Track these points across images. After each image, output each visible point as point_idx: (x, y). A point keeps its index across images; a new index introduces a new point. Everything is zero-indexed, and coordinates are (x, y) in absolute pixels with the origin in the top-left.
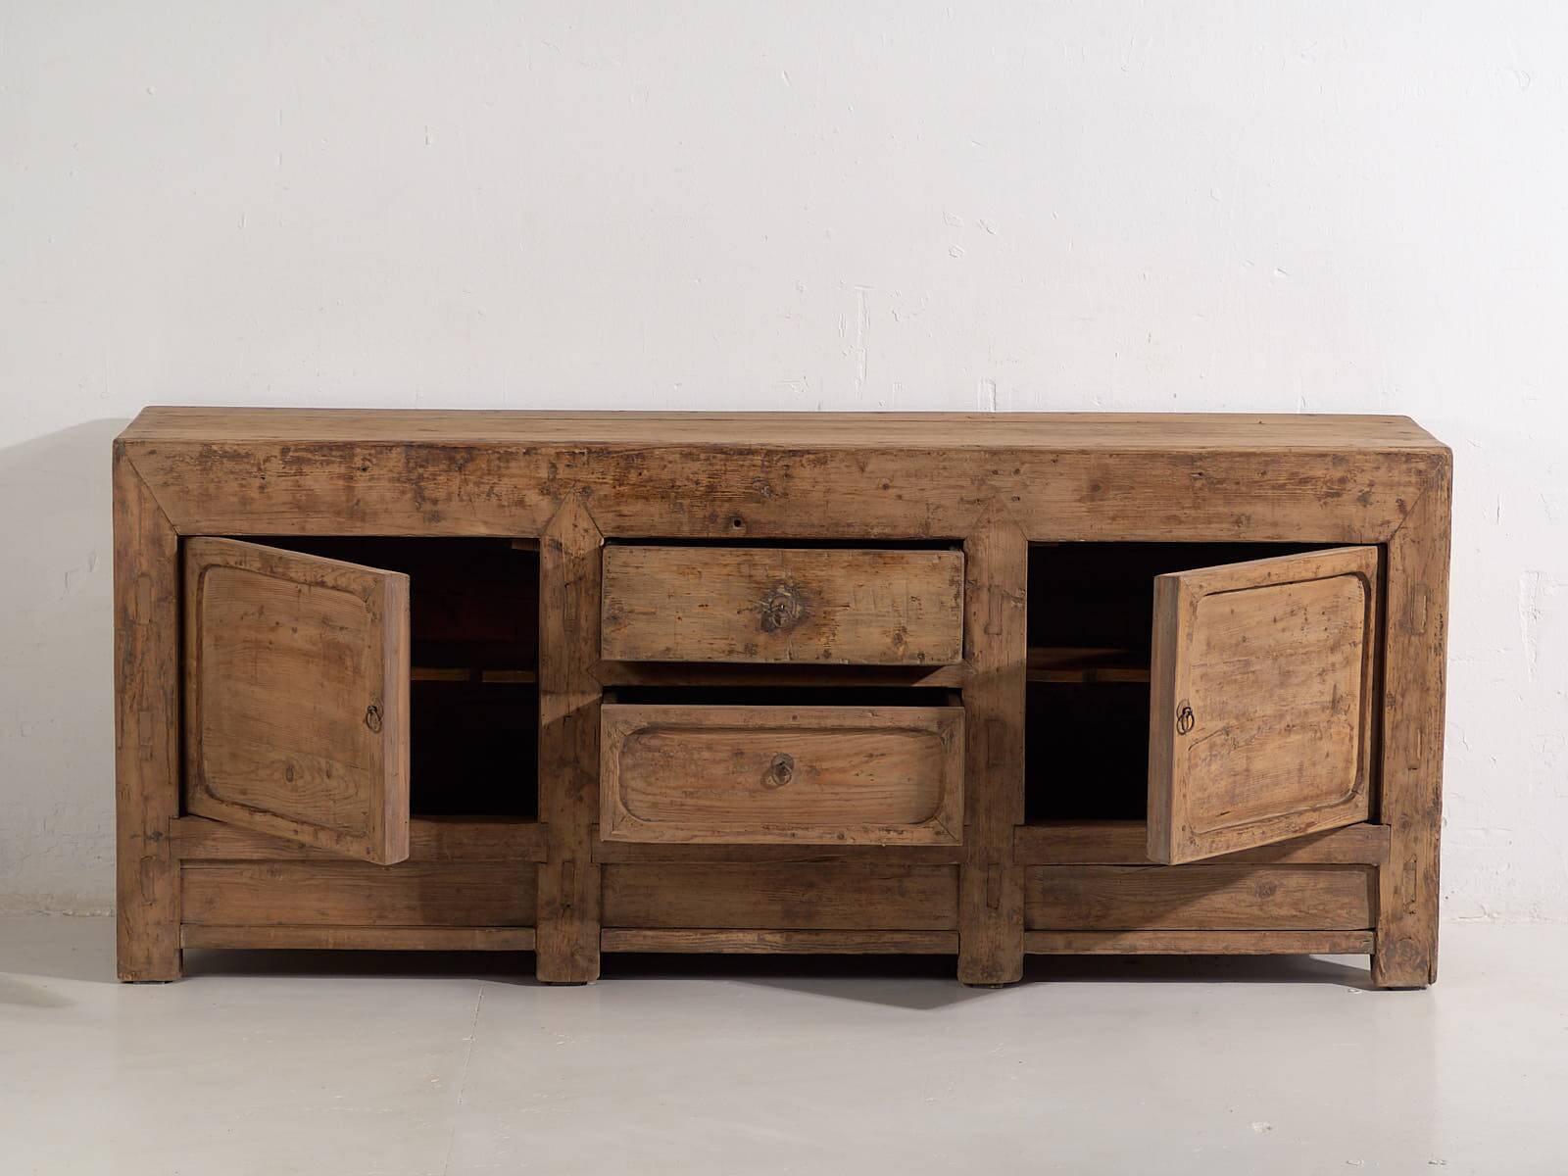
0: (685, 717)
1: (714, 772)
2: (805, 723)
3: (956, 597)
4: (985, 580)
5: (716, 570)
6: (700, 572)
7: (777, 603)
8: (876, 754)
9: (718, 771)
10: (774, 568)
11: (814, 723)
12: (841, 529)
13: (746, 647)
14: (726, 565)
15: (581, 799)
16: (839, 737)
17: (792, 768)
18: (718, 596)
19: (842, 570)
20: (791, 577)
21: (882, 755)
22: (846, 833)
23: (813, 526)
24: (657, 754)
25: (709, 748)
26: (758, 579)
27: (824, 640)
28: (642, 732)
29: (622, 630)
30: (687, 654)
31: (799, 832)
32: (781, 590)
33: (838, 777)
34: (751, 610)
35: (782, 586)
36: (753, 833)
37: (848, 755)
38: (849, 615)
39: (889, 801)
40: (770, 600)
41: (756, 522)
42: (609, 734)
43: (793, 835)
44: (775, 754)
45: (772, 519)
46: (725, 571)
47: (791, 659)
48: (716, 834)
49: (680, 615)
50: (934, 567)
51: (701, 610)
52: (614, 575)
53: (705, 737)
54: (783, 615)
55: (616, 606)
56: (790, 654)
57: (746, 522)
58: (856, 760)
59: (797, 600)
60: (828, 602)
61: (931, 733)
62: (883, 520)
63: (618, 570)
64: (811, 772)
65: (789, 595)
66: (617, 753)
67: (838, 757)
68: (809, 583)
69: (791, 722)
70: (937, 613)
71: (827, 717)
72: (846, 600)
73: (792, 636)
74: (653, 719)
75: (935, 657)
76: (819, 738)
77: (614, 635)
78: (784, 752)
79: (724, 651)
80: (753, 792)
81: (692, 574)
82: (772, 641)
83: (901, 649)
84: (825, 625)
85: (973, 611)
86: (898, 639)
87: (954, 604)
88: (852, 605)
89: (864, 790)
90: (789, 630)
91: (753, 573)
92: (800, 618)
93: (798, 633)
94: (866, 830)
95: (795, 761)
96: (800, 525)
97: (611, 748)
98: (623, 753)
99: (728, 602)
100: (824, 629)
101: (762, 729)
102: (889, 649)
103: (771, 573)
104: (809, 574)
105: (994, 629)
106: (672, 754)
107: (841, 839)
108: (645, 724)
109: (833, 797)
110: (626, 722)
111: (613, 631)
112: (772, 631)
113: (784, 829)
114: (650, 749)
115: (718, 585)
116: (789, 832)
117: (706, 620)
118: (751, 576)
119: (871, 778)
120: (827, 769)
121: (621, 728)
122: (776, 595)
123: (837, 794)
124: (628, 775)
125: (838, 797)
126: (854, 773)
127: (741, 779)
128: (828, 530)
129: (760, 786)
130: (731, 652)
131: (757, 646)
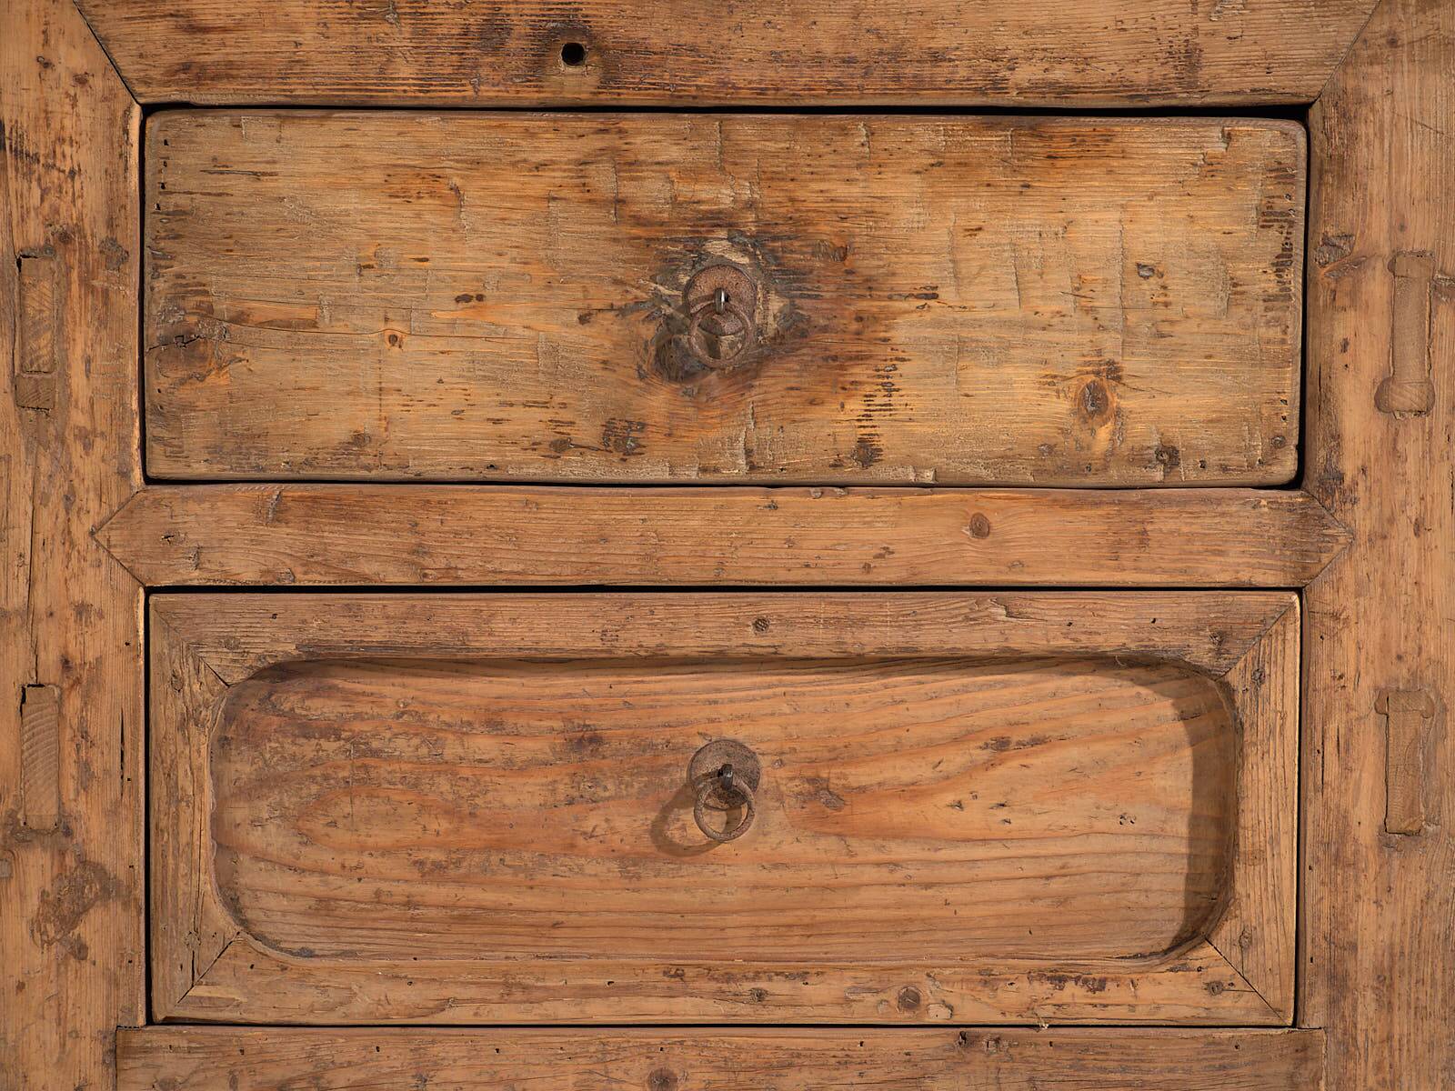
0: (413, 626)
1: (509, 800)
2: (793, 641)
3: (1281, 264)
4: (1378, 231)
5: (511, 182)
6: (456, 190)
7: (704, 286)
8: (1015, 739)
9: (523, 795)
10: (692, 173)
11: (822, 641)
12: (910, 70)
13: (609, 427)
14: (539, 167)
15: (80, 951)
16: (902, 684)
17: (754, 783)
18: (515, 268)
19: (918, 177)
20: (751, 205)
21: (1036, 742)
22: (927, 990)
23: (818, 60)
24: (330, 746)
25: (494, 723)
26: (645, 210)
27: (856, 406)
28: (280, 672)
29: (211, 379)
30: (420, 455)
31: (779, 987)
32: (718, 246)
33: (898, 812)
34: (622, 312)
35: (723, 233)
36: (628, 990)
37: (931, 744)
38: (938, 324)
39: (1056, 886)
40: (684, 279)
41: (631, 48)
42: (177, 683)
43: (760, 996)
44: (700, 743)
45: (687, 38)
46: (539, 185)
47: (752, 467)
48: (518, 995)
49: (398, 327)
50: (1210, 168)
51: (460, 313)
52: (183, 201)
53: (481, 688)
54: (728, 326)
55: (192, 302)
56: (748, 453)
57: (601, 50)
58: (955, 759)
59: (770, 276)
60: (870, 285)
61: (1196, 671)
62: (1049, 41)
63: (193, 184)
64: (814, 795)
65: (746, 260)
66: (202, 740)
67: (897, 750)
68: (809, 223)
69: (751, 637)
70: (1216, 318)
71: (861, 622)
72: (928, 276)
73: (754, 396)
74: (314, 631)
75: (1213, 459)
76: (841, 687)
77: (185, 394)
78: (729, 733)
79: (535, 446)
80: (629, 863)
81: (432, 194)
82: (690, 411)
83: (1104, 433)
84: (859, 358)
85: (1339, 334)
86: (1094, 403)
87: (1273, 288)
88: (947, 294)
89: (979, 852)
90: (746, 373)
91: (628, 189)
92: (779, 337)
93: (774, 383)
94: (988, 979)
95: (764, 762)
96: (775, 57)
97: (182, 726)
98: (224, 742)
99: (549, 285)
100: (860, 372)
101: (658, 662)
102: (1064, 432)
103: (685, 190)
104: (810, 194)
105: (1408, 395)
106: (375, 744)
107: (909, 1007)
108: (287, 648)
109: (884, 874)
110: (229, 643)
111: (183, 382)
112: (688, 376)
113: (729, 978)
114: (306, 730)
115: (516, 231)
116: (747, 986)
117: (480, 346)
118: (620, 201)
119: (1002, 814)
120: (862, 790)
121: (215, 660)
122: (700, 261)
123: (895, 865)
124: (240, 812)
125: (899, 875)
126: (950, 798)
127: (594, 821)
128: (866, 75)
129: (646, 845)
130: (561, 446)
131: (643, 426)
